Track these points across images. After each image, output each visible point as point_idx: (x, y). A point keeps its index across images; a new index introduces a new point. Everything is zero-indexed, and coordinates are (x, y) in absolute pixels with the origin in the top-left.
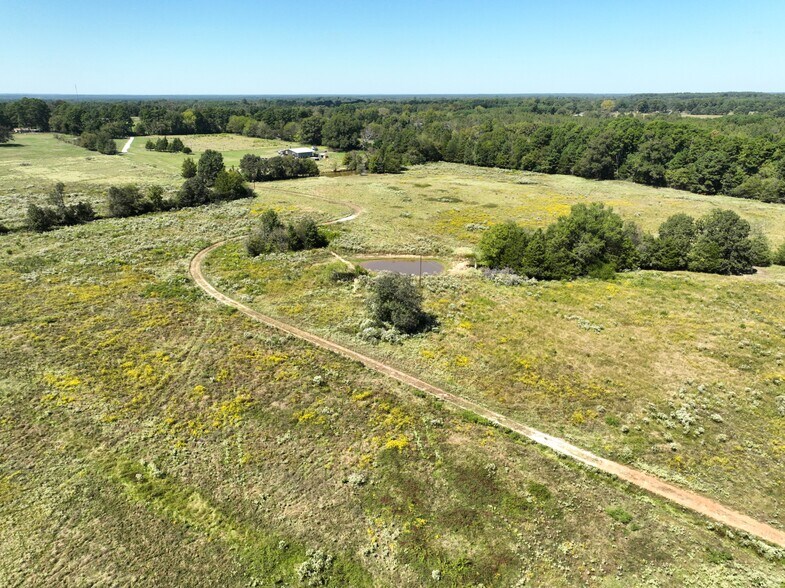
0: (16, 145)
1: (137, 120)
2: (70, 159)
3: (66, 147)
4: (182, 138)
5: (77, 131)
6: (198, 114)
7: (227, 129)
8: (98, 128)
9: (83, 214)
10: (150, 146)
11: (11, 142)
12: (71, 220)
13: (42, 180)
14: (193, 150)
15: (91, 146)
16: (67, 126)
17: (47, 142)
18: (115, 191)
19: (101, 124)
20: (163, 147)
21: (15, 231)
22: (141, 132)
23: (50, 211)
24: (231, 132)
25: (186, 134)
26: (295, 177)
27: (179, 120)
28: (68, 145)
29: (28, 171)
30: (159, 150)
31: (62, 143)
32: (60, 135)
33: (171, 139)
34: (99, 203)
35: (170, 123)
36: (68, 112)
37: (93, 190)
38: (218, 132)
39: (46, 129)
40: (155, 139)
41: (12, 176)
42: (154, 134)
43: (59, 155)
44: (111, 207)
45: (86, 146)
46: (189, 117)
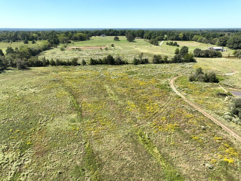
0: (135, 42)
1: (166, 36)
2: (146, 46)
3: (146, 43)
4: (177, 42)
5: (150, 39)
6: (184, 35)
7: (192, 39)
8: (155, 38)
9: (146, 62)
10: (167, 44)
11: (134, 41)
12: (143, 63)
13: (138, 51)
14: (180, 46)
15: (152, 43)
16: (147, 37)
17: (142, 41)
18: (155, 56)
19: (156, 37)
20: (171, 44)
21: (130, 64)
22: (166, 39)
23: (138, 60)
24: (193, 41)
25: (179, 40)
26: (212, 57)
27: (178, 36)
28: (147, 42)
29: (136, 49)
30: (170, 45)
31: (145, 42)
32: (145, 39)
33: (174, 42)
34: (150, 59)
35: (175, 37)
36: (149, 33)
37: (150, 55)
38: (189, 40)
39: (142, 38)
40: (169, 42)
41: (132, 50)
42: (170, 40)
43: (144, 45)
44: (153, 60)
45: (151, 43)
46: (181, 35)
